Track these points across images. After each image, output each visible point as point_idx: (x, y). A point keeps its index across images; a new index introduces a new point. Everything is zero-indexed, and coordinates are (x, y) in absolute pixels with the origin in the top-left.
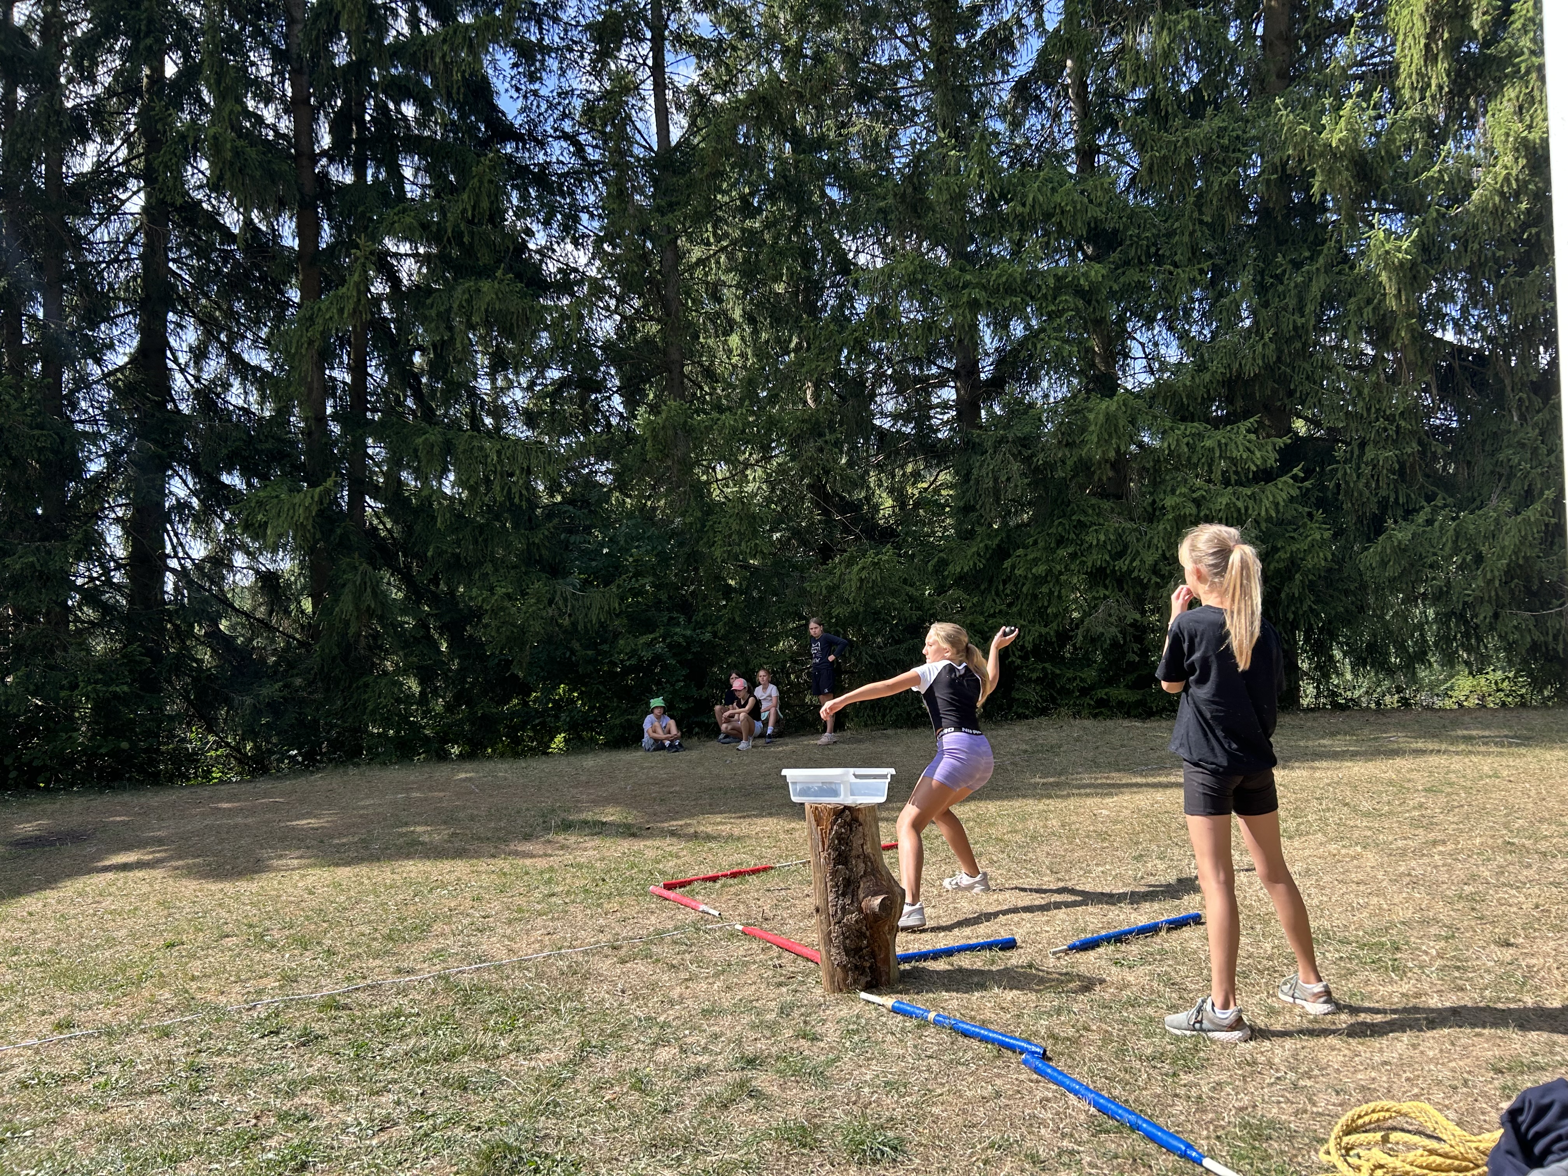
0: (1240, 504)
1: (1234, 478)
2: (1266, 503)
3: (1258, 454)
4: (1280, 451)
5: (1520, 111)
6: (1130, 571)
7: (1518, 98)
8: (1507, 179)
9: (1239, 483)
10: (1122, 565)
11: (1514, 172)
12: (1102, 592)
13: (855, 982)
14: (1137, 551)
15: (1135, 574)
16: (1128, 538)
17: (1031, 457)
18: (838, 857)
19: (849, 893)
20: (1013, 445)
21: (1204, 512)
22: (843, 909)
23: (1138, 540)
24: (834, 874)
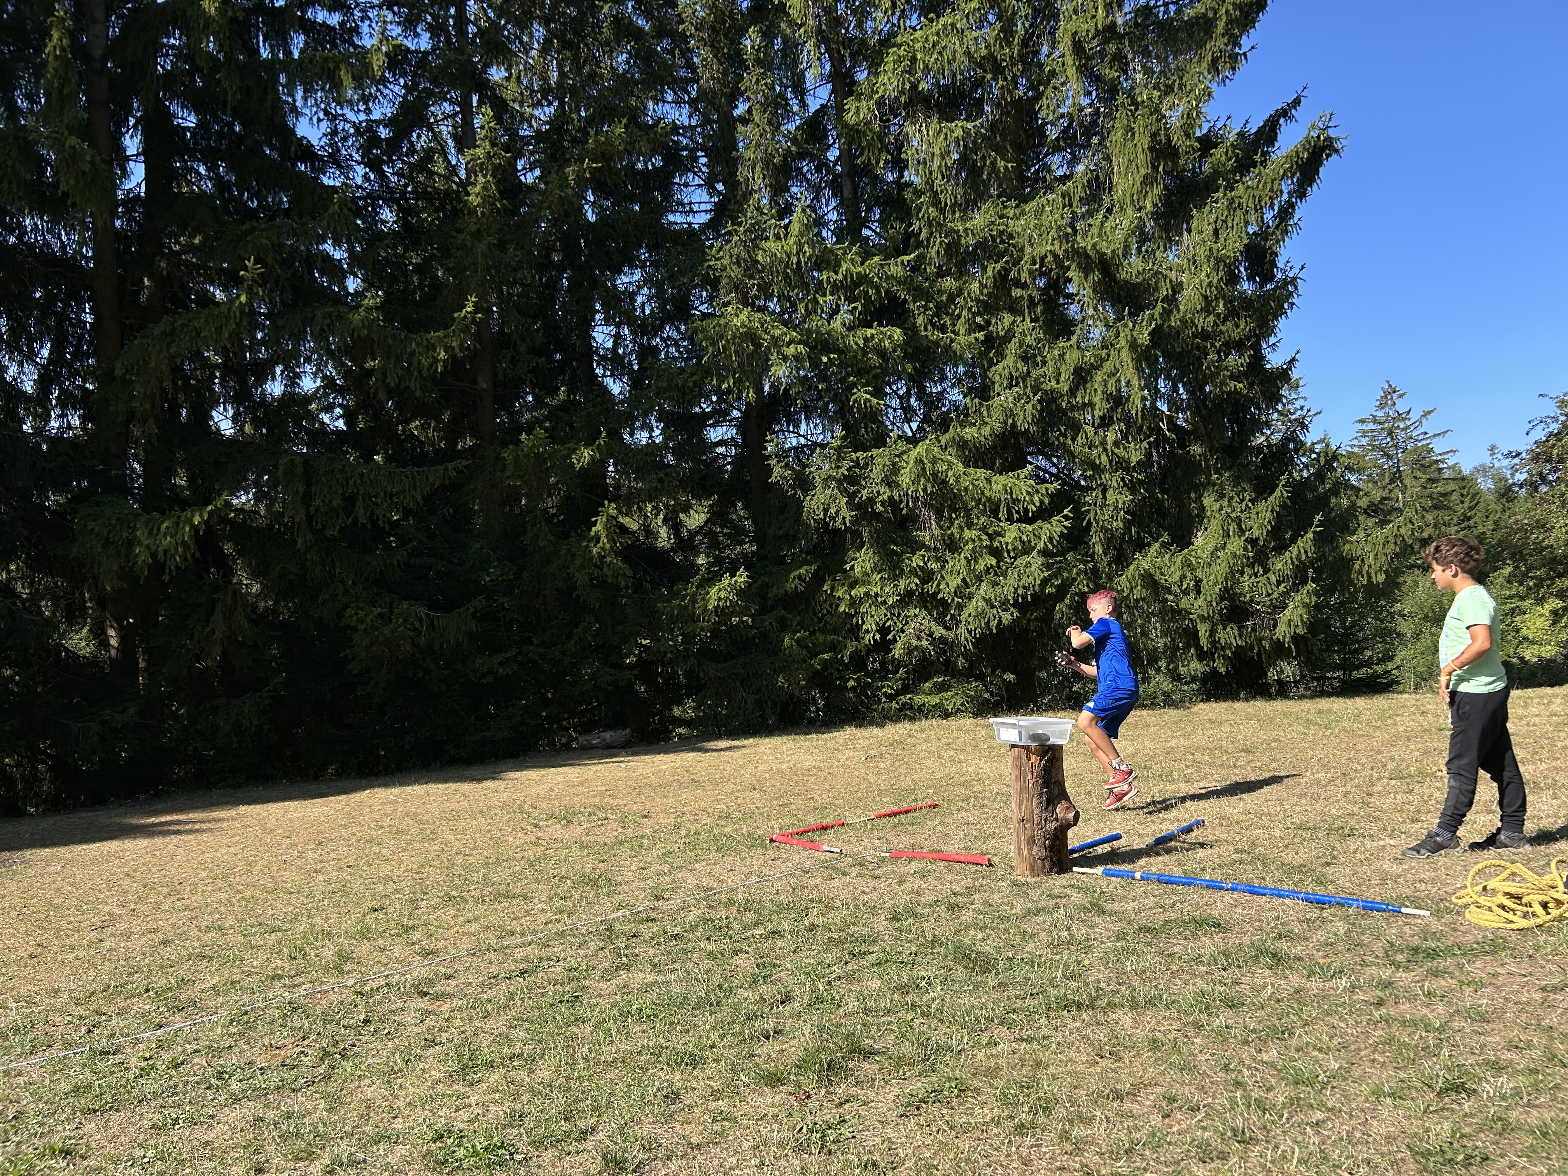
0: (1025, 538)
1: (1016, 516)
2: (1044, 538)
3: (1036, 498)
4: (1051, 496)
5: (1216, 232)
6: (936, 594)
7: (1216, 222)
8: (1210, 285)
9: (1019, 521)
10: (931, 588)
11: (1215, 281)
12: (912, 612)
13: (1051, 870)
14: (942, 577)
15: (940, 596)
16: (933, 566)
17: (855, 493)
18: (1043, 783)
19: (1050, 808)
20: (839, 482)
21: (996, 544)
22: (1046, 820)
23: (943, 567)
24: (1041, 795)
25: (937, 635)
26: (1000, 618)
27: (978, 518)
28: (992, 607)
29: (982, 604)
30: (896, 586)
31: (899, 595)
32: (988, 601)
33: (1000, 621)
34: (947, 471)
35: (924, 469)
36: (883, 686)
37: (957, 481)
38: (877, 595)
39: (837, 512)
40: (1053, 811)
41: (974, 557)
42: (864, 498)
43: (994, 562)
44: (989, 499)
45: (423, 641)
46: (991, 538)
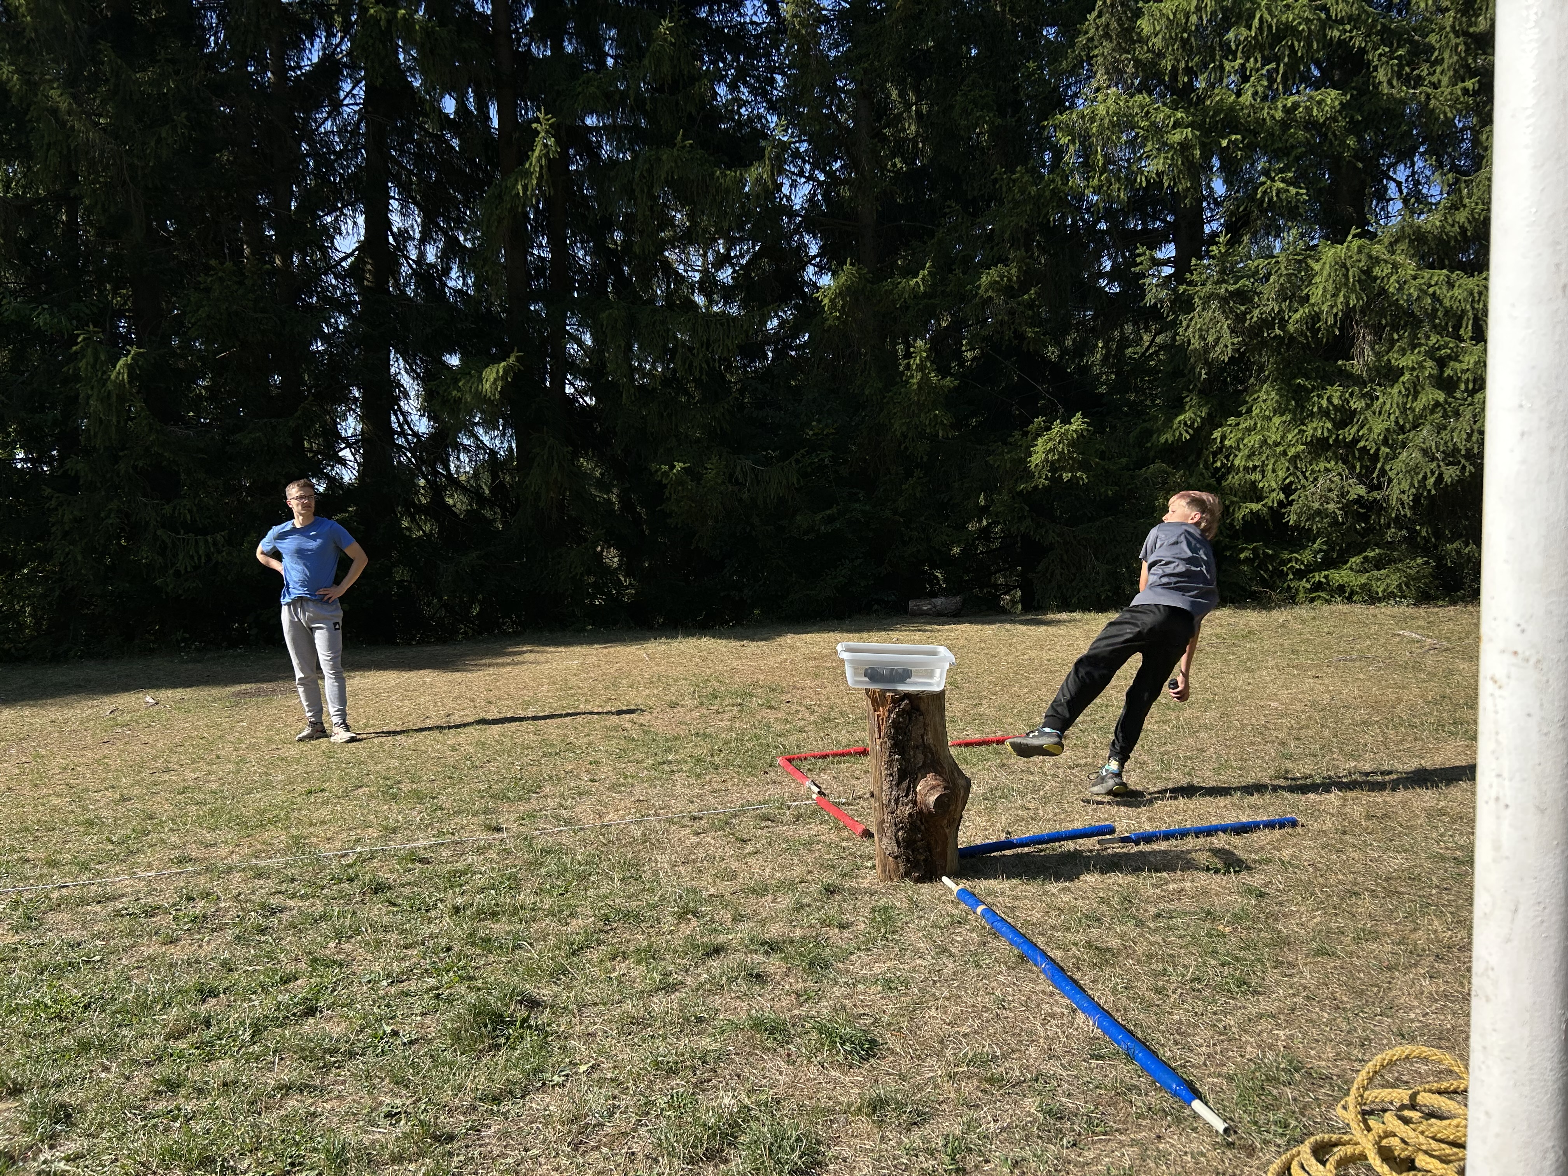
12: (1323, 466)
13: (907, 874)
14: (1366, 418)
15: (1361, 444)
16: (1357, 404)
17: (1244, 314)
18: (894, 746)
19: (904, 785)
20: (1224, 300)
21: (1448, 372)
22: (897, 801)
23: (1368, 406)
24: (890, 763)
25: (1352, 496)
26: (1441, 475)
27: (1428, 337)
28: (1433, 459)
29: (1416, 455)
30: (1302, 432)
31: (1306, 444)
32: (1425, 452)
33: (1440, 477)
34: (1388, 276)
35: (1346, 276)
36: (1290, 560)
37: (1400, 289)
38: (1277, 444)
39: (1217, 341)
40: (911, 788)
41: (1414, 391)
42: (1255, 319)
43: (1441, 397)
44: (1447, 312)
45: (745, 496)
46: (1442, 363)
